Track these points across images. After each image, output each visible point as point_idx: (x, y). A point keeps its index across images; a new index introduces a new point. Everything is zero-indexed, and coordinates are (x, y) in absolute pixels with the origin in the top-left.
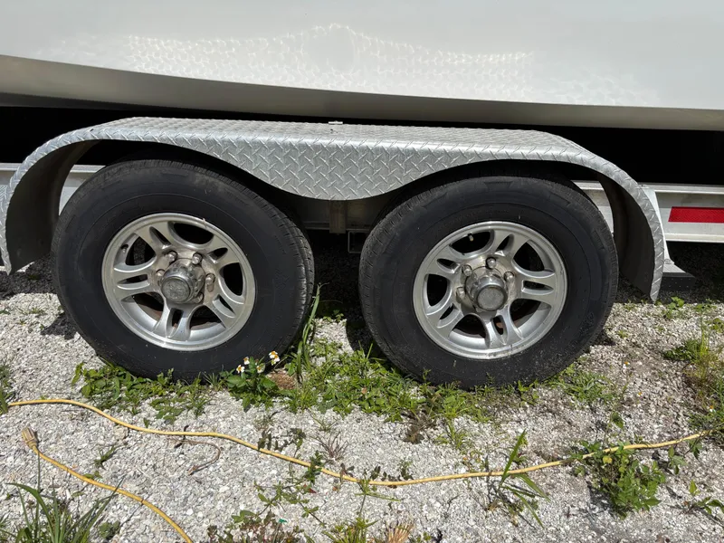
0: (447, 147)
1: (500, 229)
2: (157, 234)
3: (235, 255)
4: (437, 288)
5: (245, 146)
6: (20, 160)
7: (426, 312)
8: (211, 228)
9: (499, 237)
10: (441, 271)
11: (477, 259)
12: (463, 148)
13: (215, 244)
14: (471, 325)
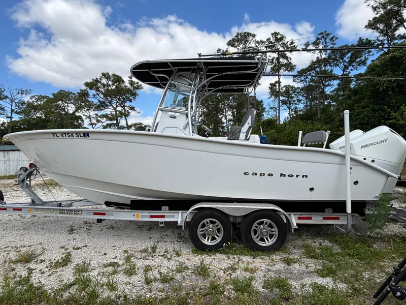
0: (254, 207)
1: (265, 220)
2: (207, 222)
3: (220, 226)
4: (255, 232)
5: (221, 208)
6: (188, 210)
7: (254, 237)
8: (216, 221)
9: (265, 222)
10: (256, 228)
11: (262, 227)
12: (257, 207)
13: (216, 224)
14: (262, 240)
